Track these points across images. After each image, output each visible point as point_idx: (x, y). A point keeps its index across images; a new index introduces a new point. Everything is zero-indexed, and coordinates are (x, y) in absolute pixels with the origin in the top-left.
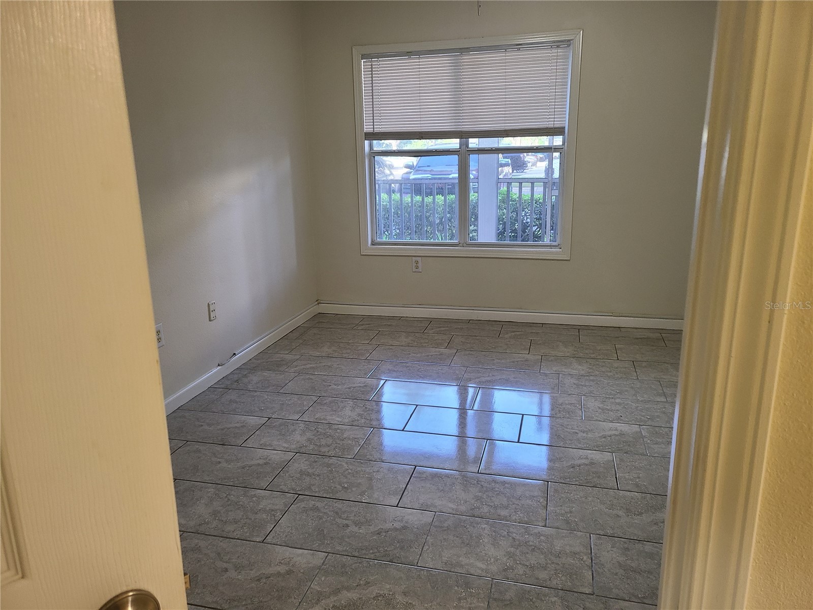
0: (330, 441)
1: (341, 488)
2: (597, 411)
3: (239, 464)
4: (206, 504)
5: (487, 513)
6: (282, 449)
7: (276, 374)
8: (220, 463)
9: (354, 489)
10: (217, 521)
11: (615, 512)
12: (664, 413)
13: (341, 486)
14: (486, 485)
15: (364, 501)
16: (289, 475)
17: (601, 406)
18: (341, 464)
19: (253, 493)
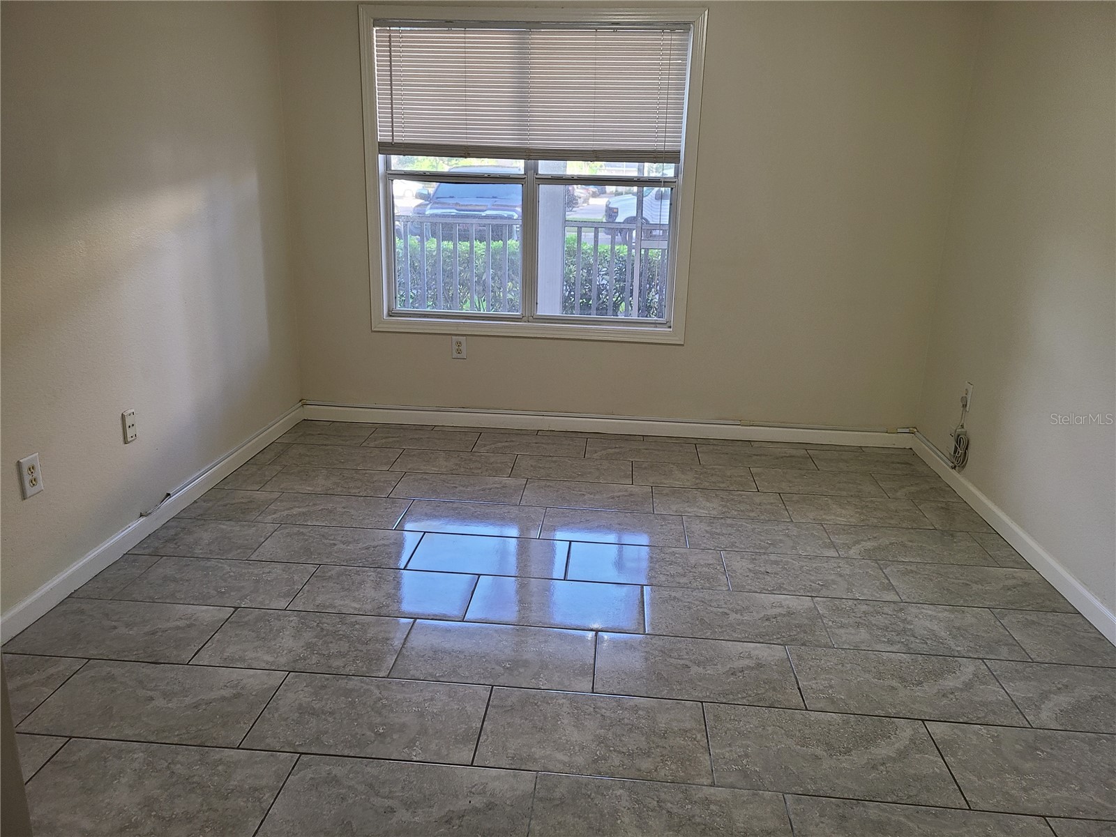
0: (344, 646)
1: (373, 734)
2: (747, 576)
3: (188, 700)
4: (130, 786)
5: (619, 766)
6: (263, 665)
7: (243, 526)
8: (152, 699)
9: (395, 736)
10: (153, 819)
11: (810, 751)
12: (841, 576)
13: (373, 731)
14: (608, 714)
15: (415, 759)
16: (280, 715)
17: (751, 566)
18: (368, 690)
19: (217, 757)
